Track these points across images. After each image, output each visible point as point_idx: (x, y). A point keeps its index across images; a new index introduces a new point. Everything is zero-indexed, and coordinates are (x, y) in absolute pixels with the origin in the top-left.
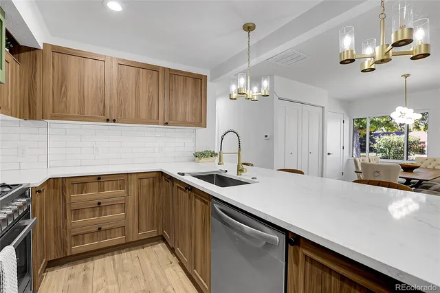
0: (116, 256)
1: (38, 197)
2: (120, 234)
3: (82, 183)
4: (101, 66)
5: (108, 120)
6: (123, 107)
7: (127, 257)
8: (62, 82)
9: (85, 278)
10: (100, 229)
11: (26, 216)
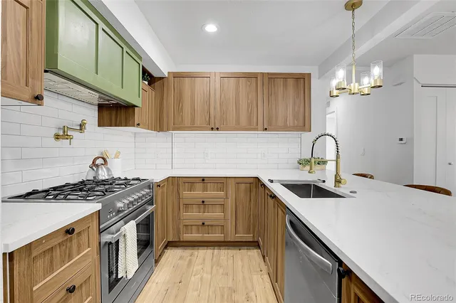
0: (216, 251)
1: (160, 191)
2: (220, 232)
3: (191, 182)
4: (207, 83)
5: (212, 129)
6: (224, 116)
7: (224, 254)
8: (180, 100)
9: (190, 261)
10: (203, 224)
11: (150, 202)
